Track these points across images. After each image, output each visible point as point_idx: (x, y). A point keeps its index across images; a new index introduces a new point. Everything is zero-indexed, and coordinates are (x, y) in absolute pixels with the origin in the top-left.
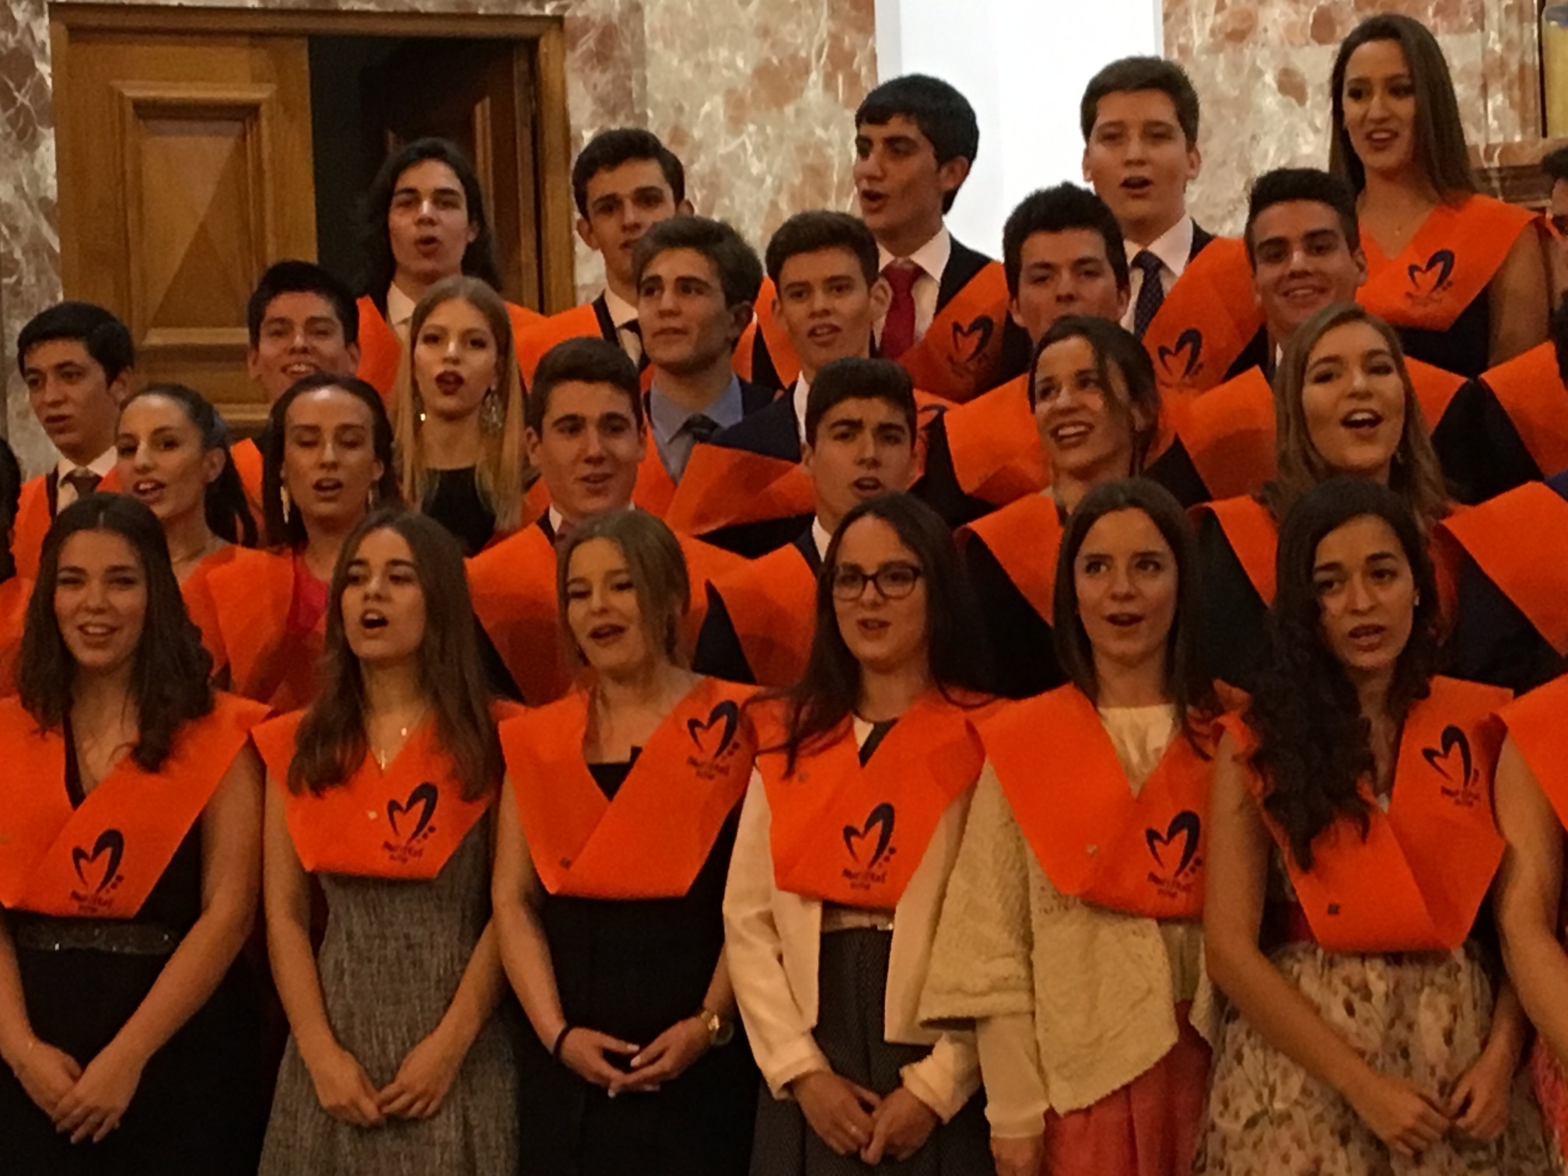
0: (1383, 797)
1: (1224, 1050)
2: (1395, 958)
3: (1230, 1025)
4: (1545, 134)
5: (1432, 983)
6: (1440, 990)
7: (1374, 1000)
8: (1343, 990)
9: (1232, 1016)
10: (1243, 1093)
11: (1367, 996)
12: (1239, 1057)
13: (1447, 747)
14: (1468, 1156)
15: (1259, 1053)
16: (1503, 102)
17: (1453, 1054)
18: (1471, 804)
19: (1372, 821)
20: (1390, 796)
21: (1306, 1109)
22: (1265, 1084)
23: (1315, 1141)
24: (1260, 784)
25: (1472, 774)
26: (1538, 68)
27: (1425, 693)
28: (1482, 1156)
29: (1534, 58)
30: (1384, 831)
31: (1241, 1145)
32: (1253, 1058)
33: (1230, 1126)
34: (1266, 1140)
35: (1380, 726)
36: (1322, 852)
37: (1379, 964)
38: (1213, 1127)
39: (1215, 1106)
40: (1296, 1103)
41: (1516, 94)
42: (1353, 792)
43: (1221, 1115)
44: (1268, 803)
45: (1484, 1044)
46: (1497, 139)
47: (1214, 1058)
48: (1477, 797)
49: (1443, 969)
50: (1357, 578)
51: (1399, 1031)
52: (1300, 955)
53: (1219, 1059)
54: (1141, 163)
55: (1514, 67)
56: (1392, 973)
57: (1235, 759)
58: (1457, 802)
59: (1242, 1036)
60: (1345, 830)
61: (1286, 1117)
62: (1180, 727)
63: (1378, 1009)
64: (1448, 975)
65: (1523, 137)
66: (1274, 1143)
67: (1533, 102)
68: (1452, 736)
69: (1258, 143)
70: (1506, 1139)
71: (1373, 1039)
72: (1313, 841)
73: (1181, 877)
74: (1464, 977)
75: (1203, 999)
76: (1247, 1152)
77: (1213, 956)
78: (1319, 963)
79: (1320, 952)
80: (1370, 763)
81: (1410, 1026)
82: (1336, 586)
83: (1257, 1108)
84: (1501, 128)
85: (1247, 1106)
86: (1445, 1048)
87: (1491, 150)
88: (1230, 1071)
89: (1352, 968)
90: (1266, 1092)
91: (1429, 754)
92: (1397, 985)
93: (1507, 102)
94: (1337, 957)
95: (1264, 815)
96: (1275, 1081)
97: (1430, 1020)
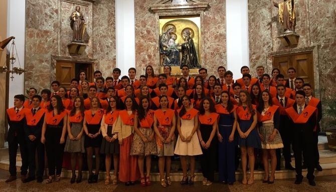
0: (146, 117)
2: (146, 128)
3: (135, 133)
5: (148, 130)
27: (149, 110)
29: (159, 68)
30: (146, 119)
31: (135, 141)
32: (136, 135)
34: (137, 141)
35: (146, 112)
38: (133, 140)
39: (134, 138)
41: (158, 71)
47: (134, 135)
48: (152, 117)
50: (145, 102)
54: (132, 74)
60: (143, 119)
61: (138, 139)
62: (133, 112)
63: (145, 132)
68: (151, 113)
71: (144, 134)
72: (141, 120)
73: (132, 122)
74: (151, 129)
75: (133, 131)
77: (134, 128)
79: (141, 128)
80: (145, 115)
82: (143, 103)
85: (136, 138)
86: (149, 134)
89: (143, 129)
91: (149, 114)
92: (146, 130)
96: (138, 136)
97: (148, 132)
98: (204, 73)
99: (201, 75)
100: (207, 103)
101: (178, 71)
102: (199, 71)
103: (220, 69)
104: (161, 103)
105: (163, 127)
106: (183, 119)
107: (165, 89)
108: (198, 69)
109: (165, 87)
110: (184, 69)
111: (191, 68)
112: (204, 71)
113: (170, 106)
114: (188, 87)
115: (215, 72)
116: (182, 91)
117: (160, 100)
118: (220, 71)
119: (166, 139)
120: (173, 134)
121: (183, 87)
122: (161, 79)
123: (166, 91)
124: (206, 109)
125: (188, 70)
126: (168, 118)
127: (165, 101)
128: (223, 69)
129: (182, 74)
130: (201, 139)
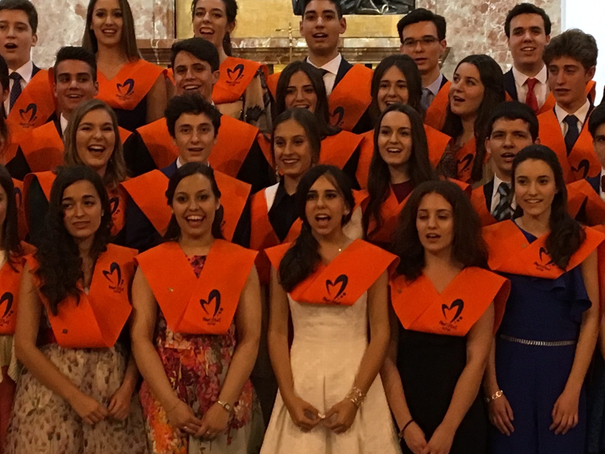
0: (86, 289)
1: (21, 385)
2: (88, 350)
3: (24, 375)
4: (175, 37)
5: (102, 360)
6: (104, 363)
7: (79, 366)
8: (68, 362)
9: (25, 372)
10: (27, 402)
11: (77, 365)
12: (27, 388)
13: (112, 271)
14: (114, 426)
15: (35, 387)
16: (160, 24)
17: (108, 387)
18: (120, 292)
19: (82, 298)
20: (89, 288)
21: (51, 407)
22: (36, 398)
23: (54, 420)
24: (39, 283)
25: (121, 281)
26: (174, 12)
27: (105, 249)
28: (119, 426)
29: (173, 8)
30: (86, 302)
31: (25, 422)
32: (32, 389)
33: (22, 415)
34: (35, 421)
35: (87, 261)
36: (61, 308)
37: (82, 353)
38: (15, 415)
39: (16, 407)
40: (47, 405)
41: (165, 20)
42: (74, 286)
43: (19, 410)
44: (42, 289)
45: (121, 384)
46: (158, 37)
47: (17, 389)
48: (123, 289)
49: (106, 355)
50: (79, 204)
51: (88, 378)
52: (51, 348)
53: (18, 389)
54: (13, 38)
55: (165, 11)
56: (87, 355)
57: (30, 272)
58: (115, 291)
59: (28, 380)
60: (71, 301)
61: (43, 411)
62: (7, 259)
63: (81, 369)
64: (108, 357)
65: (167, 37)
66: (38, 421)
67: (171, 25)
68: (115, 266)
69: (67, 32)
70: (129, 419)
71: (78, 380)
72: (58, 305)
73: (5, 318)
74: (115, 358)
75: (13, 366)
76: (27, 425)
77: (18, 349)
78: (59, 352)
79: (59, 348)
80: (82, 276)
81: (93, 376)
82: (70, 206)
83: (32, 408)
84: (159, 34)
85: (29, 407)
86: (106, 385)
87: (155, 41)
88: (23, 393)
89: (71, 354)
90: (36, 401)
91: (105, 273)
92: (88, 360)
93: (162, 24)
94: (66, 350)
95: (40, 294)
96: (40, 397)
97: (100, 374)
98: (427, 39)
99: (408, 51)
100: (441, 215)
101: (282, 25)
102: (401, 26)
103: (517, 23)
104: (180, 207)
105: (186, 345)
106: (301, 301)
107: (203, 128)
108: (397, 18)
109: (202, 119)
110: (312, 16)
111: (355, 11)
112: (429, 29)
113: (229, 229)
114: (333, 121)
115: (492, 35)
116: (297, 141)
117: (170, 194)
118: (519, 31)
119: (201, 414)
120: (243, 388)
121: (301, 118)
122: (183, 70)
123: (207, 138)
124: (430, 246)
125: (334, 23)
126: (215, 294)
127: (203, 197)
128: (536, 21)
129: (302, 44)
130: (405, 415)
